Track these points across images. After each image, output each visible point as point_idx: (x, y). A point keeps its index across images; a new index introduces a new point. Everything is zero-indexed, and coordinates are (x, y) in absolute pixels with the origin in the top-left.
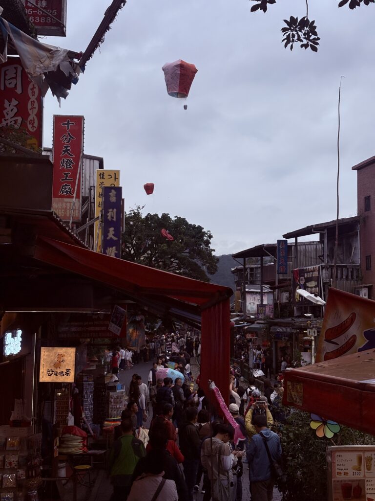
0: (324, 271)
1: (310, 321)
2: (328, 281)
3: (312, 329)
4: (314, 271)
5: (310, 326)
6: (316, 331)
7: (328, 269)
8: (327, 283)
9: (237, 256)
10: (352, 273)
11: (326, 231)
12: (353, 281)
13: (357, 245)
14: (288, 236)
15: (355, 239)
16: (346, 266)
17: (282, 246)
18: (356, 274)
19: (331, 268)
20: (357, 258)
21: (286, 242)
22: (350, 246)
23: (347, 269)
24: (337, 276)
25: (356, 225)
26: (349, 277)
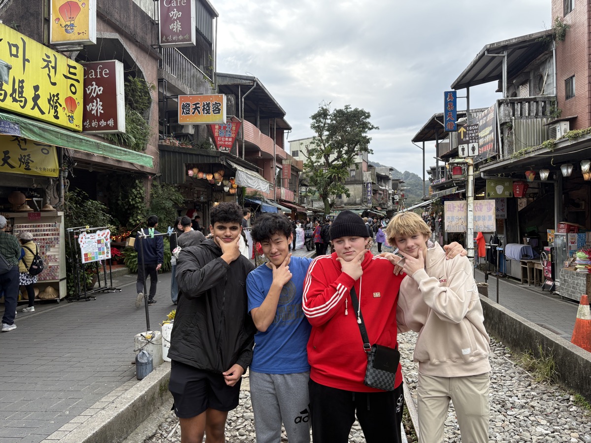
0: (502, 107)
1: (465, 128)
2: (507, 121)
3: (468, 142)
4: (488, 114)
5: (465, 136)
6: (476, 145)
7: (507, 104)
8: (507, 123)
9: (416, 140)
10: (544, 108)
11: (505, 54)
12: (545, 119)
13: (551, 70)
14: (458, 85)
15: (548, 65)
16: (535, 100)
17: (450, 99)
18: (549, 108)
19: (512, 103)
20: (552, 87)
21: (455, 93)
22: (541, 78)
23: (537, 102)
24: (521, 114)
25: (550, 43)
26: (540, 114)
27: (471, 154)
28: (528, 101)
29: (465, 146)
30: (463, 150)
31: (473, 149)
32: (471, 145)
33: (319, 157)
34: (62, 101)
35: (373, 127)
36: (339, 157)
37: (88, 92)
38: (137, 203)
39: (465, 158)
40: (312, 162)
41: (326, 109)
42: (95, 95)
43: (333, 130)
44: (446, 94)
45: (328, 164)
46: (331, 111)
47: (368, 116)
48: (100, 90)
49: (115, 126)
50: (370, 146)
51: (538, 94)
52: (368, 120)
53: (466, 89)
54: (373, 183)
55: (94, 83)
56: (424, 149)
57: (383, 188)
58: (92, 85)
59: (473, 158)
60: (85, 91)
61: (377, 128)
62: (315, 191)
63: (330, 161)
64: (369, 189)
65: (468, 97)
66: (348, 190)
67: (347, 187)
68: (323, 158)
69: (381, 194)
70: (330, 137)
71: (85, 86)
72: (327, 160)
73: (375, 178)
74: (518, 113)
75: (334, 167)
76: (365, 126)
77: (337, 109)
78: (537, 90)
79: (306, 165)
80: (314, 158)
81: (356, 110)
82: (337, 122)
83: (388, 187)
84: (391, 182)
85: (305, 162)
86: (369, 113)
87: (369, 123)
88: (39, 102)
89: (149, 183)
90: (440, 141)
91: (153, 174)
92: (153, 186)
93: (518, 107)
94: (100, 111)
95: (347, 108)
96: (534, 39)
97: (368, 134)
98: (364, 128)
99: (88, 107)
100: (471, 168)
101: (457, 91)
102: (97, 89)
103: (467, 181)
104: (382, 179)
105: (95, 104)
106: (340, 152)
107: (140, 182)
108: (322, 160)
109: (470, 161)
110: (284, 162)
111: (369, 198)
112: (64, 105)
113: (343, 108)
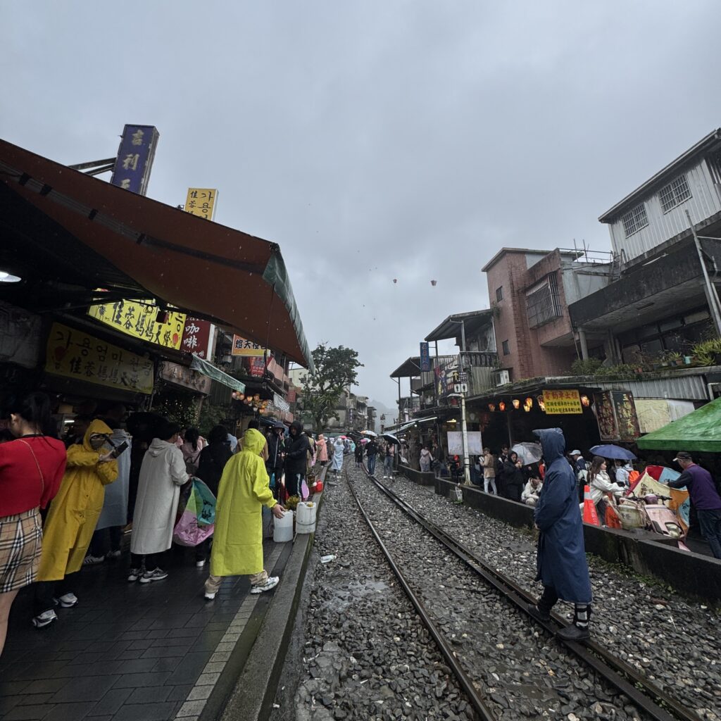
0: (463, 357)
3: (460, 383)
6: (466, 385)
7: (467, 356)
8: (467, 368)
9: (393, 376)
10: (490, 359)
11: (463, 322)
12: (491, 368)
13: (492, 335)
14: (429, 339)
15: (489, 331)
16: (483, 354)
17: (424, 348)
18: (494, 361)
19: (470, 355)
20: (494, 347)
21: (427, 344)
22: (485, 340)
23: (485, 356)
24: (476, 363)
25: (490, 317)
26: (488, 364)
27: (463, 391)
28: (480, 354)
29: (459, 385)
30: (457, 388)
31: (464, 387)
32: (462, 385)
33: (314, 385)
34: (171, 337)
35: (359, 364)
36: (332, 386)
37: (187, 330)
38: (190, 418)
39: (459, 393)
40: (309, 389)
41: (323, 347)
42: (192, 333)
43: (328, 364)
44: (422, 344)
45: (322, 392)
46: (327, 349)
47: (357, 355)
48: (197, 330)
49: (205, 357)
50: (356, 379)
51: (484, 350)
52: (355, 358)
53: (434, 342)
54: (354, 409)
55: (193, 324)
56: (399, 383)
57: (361, 414)
58: (191, 326)
59: (464, 393)
60: (185, 329)
61: (363, 365)
62: (310, 415)
63: (324, 389)
64: (351, 414)
65: (436, 347)
66: (338, 414)
67: (337, 412)
68: (318, 385)
69: (359, 419)
70: (324, 370)
71: (186, 326)
72: (322, 388)
73: (355, 404)
74: (474, 362)
75: (328, 394)
76: (354, 363)
77: (333, 348)
78: (484, 347)
79: (302, 391)
80: (310, 386)
81: (347, 349)
82: (331, 357)
83: (364, 413)
84: (366, 409)
85: (303, 389)
86: (357, 353)
87: (356, 360)
88: (159, 337)
89: (201, 402)
90: (413, 378)
91: (205, 395)
92: (204, 404)
93: (473, 358)
94: (195, 344)
95: (340, 347)
96: (480, 314)
97: (356, 369)
98: (353, 365)
99: (185, 341)
100: (463, 401)
101: (429, 343)
102: (195, 329)
103: (461, 409)
104: (361, 406)
105: (191, 339)
106: (331, 382)
107: (195, 401)
108: (318, 387)
109: (462, 395)
110: (290, 388)
111: (351, 422)
112: (172, 340)
113: (337, 348)
